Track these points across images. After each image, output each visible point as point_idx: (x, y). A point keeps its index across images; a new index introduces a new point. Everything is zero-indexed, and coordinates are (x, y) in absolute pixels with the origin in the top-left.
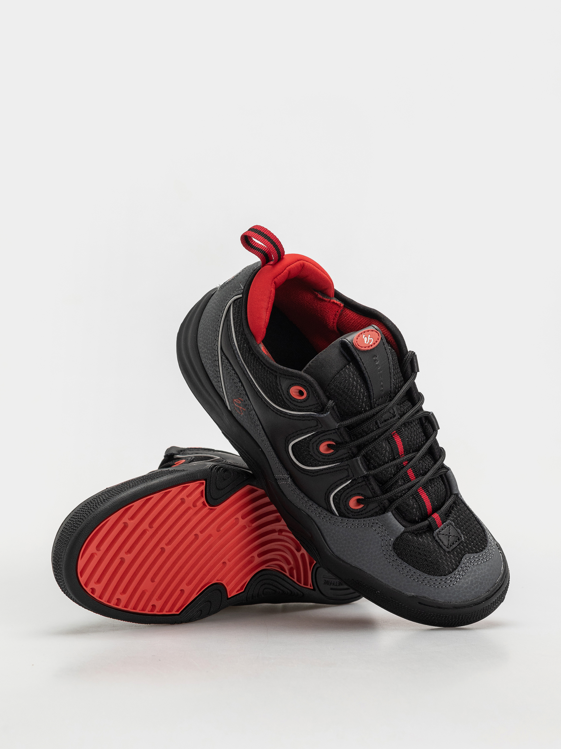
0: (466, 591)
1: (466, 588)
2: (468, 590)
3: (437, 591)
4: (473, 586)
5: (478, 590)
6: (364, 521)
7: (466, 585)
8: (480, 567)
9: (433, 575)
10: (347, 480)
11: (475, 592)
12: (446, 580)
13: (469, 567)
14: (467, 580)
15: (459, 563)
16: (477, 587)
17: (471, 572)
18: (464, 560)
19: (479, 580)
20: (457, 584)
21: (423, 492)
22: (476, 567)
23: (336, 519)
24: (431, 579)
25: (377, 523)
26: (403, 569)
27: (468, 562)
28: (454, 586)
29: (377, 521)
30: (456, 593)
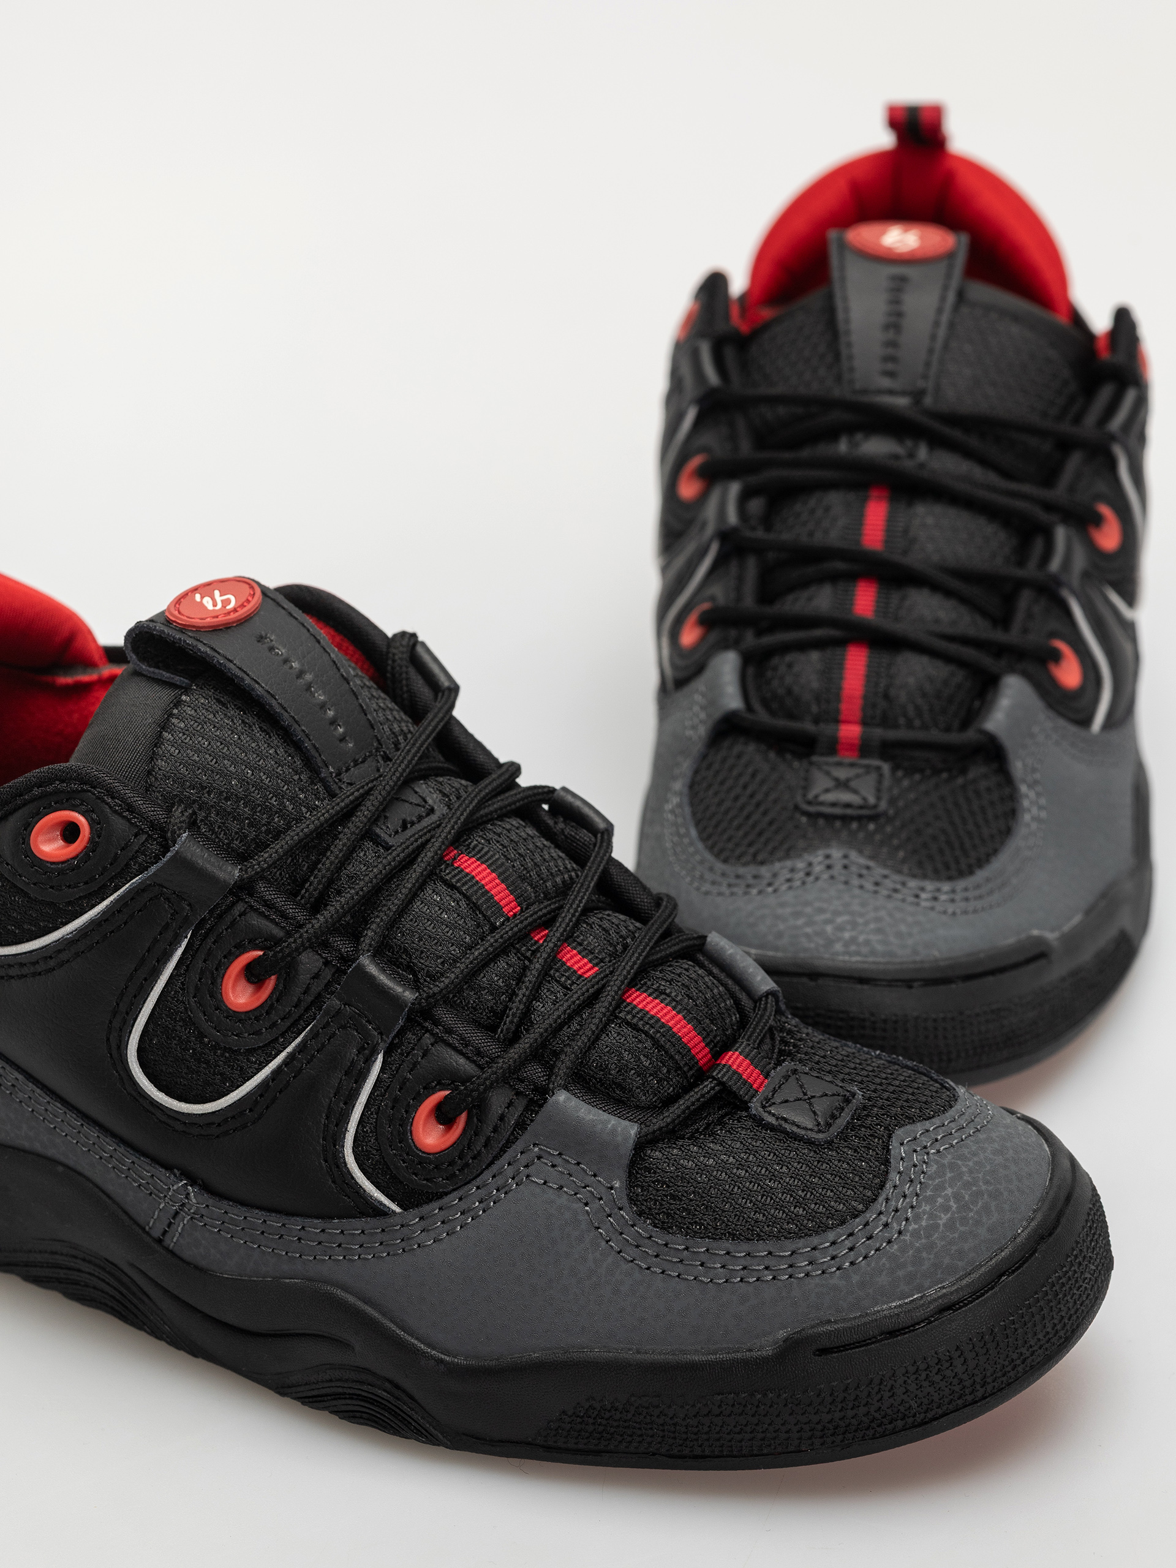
0: (956, 1235)
1: (951, 1225)
2: (962, 1229)
3: (855, 1279)
4: (971, 1210)
5: (994, 1219)
6: (494, 1177)
7: (945, 1215)
8: (966, 1151)
9: (817, 1233)
10: (369, 1062)
11: (989, 1230)
12: (867, 1227)
13: (924, 1162)
14: (940, 1200)
15: (887, 1162)
16: (986, 1208)
17: (940, 1173)
18: (898, 1150)
19: (984, 1187)
20: (913, 1226)
21: (645, 998)
22: (949, 1157)
23: (402, 1226)
24: (814, 1249)
25: (539, 1158)
26: (702, 1265)
27: (915, 1151)
28: (907, 1237)
29: (536, 1149)
30: (924, 1255)
